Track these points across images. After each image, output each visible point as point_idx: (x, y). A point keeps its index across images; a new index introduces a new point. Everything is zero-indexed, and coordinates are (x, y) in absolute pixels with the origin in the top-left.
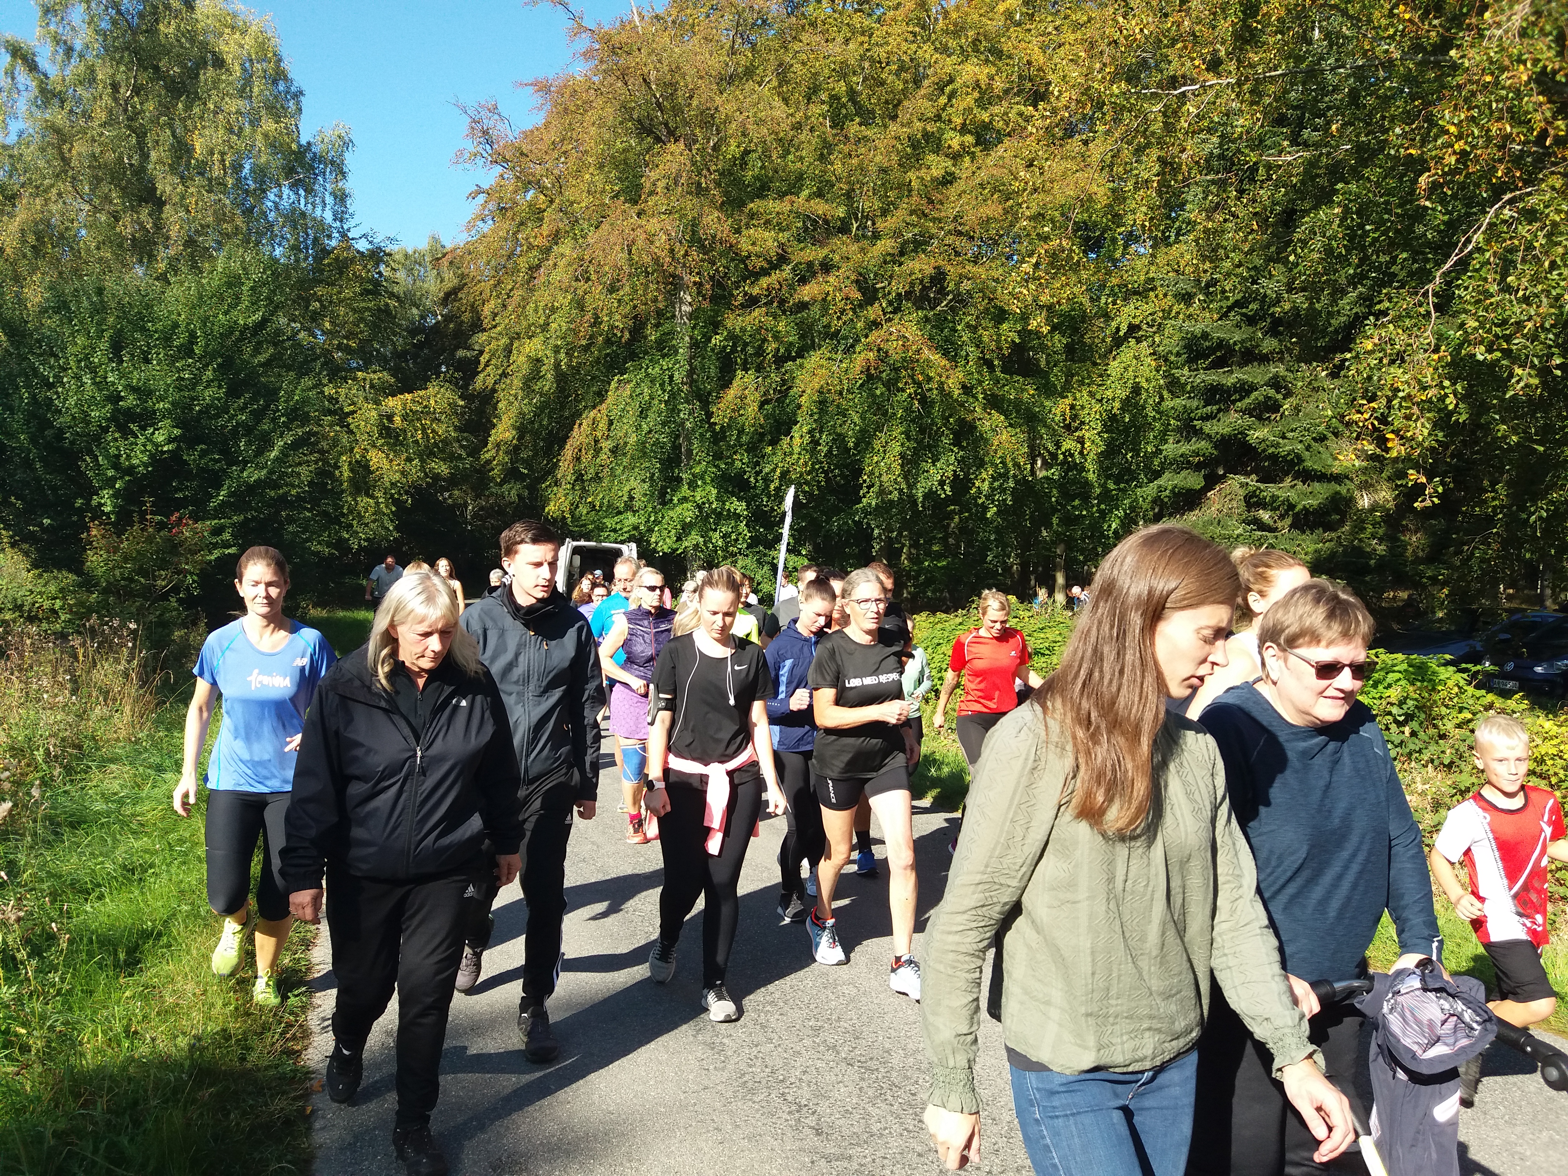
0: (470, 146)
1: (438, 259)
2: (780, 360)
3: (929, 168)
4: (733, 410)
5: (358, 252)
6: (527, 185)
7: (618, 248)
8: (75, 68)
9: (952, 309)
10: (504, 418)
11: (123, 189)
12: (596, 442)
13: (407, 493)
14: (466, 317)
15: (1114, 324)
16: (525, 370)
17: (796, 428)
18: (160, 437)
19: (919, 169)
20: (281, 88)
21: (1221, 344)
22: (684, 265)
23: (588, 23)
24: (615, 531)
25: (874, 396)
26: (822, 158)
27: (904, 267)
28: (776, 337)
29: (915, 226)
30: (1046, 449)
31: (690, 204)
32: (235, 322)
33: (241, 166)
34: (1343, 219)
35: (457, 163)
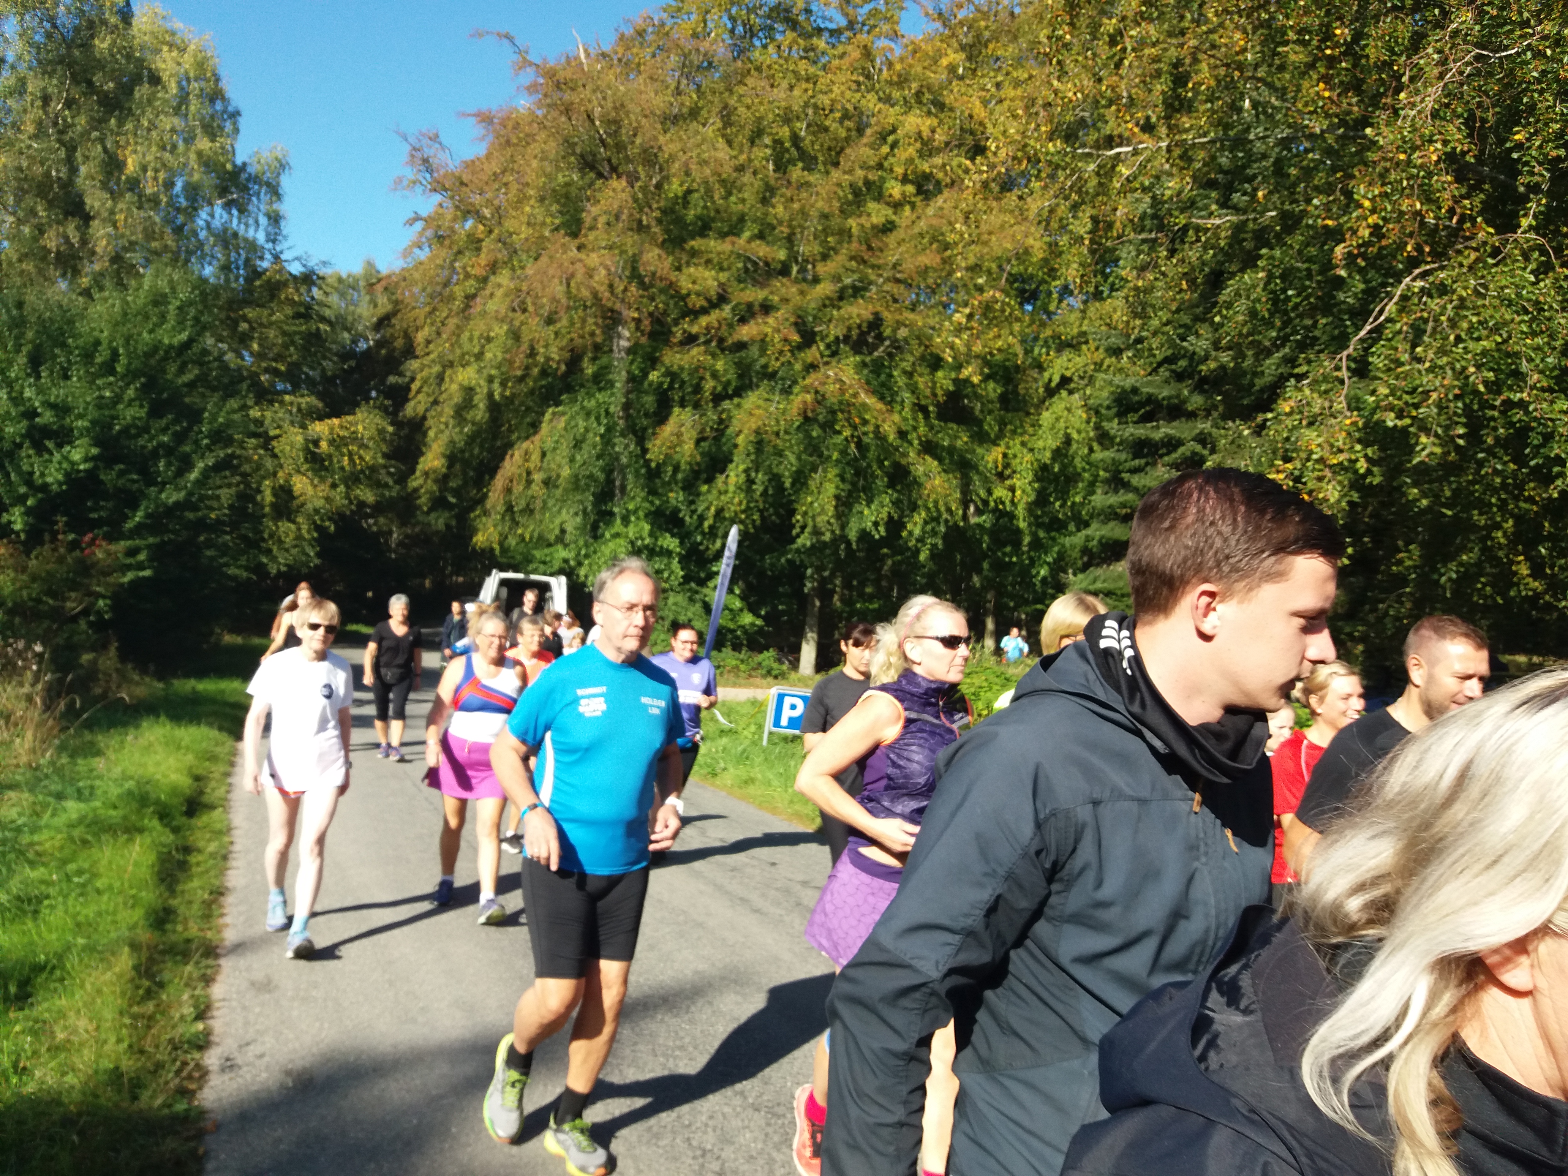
0: (409, 173)
1: (372, 285)
2: (717, 399)
3: (869, 215)
4: (669, 447)
5: (291, 274)
6: (466, 214)
7: (556, 281)
9: (891, 356)
10: (435, 447)
11: (49, 202)
12: (529, 473)
13: (330, 519)
14: (399, 343)
15: (1046, 375)
16: (457, 399)
17: (731, 466)
18: (76, 455)
19: (860, 216)
20: (218, 108)
21: (1150, 399)
22: (623, 301)
23: (533, 57)
24: (544, 563)
25: (811, 437)
26: (764, 201)
27: (842, 311)
28: (715, 375)
29: (853, 272)
30: (978, 495)
31: (631, 241)
32: (160, 342)
33: (174, 184)
34: (1267, 283)
35: (395, 189)
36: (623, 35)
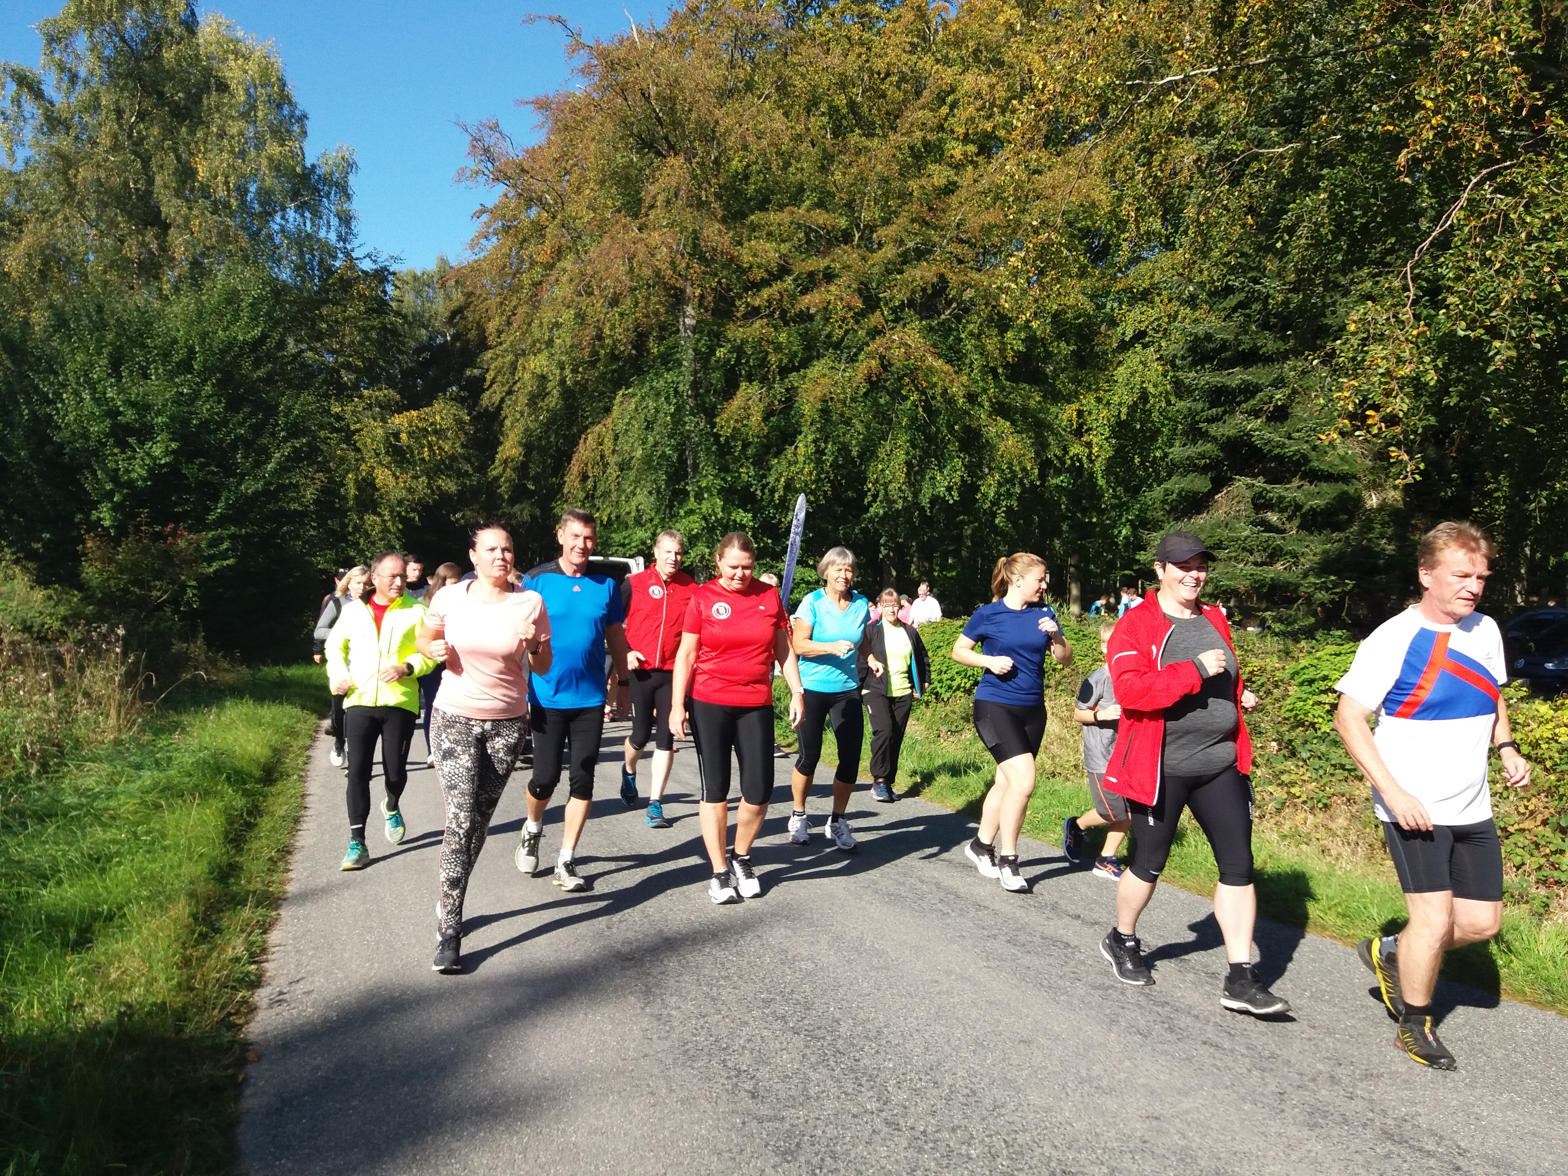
0: (471, 164)
1: (446, 279)
2: (784, 371)
3: (931, 177)
4: (737, 421)
5: (363, 272)
6: (530, 202)
7: (619, 261)
8: (81, 93)
9: (958, 318)
10: (512, 435)
11: (130, 214)
12: (603, 456)
13: (413, 510)
14: (472, 335)
15: (1119, 329)
16: (531, 387)
17: (800, 437)
18: (158, 451)
19: (921, 178)
20: (286, 112)
21: (1225, 346)
22: (685, 278)
23: (587, 39)
24: (623, 545)
25: (878, 405)
26: (823, 169)
27: (906, 275)
28: (778, 348)
29: (915, 234)
31: (688, 217)
32: (235, 339)
33: (247, 191)
34: (1330, 205)
35: (459, 181)
36: (676, 13)
